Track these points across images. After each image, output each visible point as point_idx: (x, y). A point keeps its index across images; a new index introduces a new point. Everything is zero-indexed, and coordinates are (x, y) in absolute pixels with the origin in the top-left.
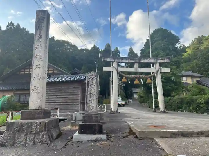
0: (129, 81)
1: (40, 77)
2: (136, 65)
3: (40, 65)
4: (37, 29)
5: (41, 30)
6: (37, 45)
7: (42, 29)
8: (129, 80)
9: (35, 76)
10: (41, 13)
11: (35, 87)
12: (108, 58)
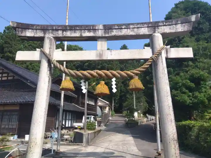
12: (30, 30)
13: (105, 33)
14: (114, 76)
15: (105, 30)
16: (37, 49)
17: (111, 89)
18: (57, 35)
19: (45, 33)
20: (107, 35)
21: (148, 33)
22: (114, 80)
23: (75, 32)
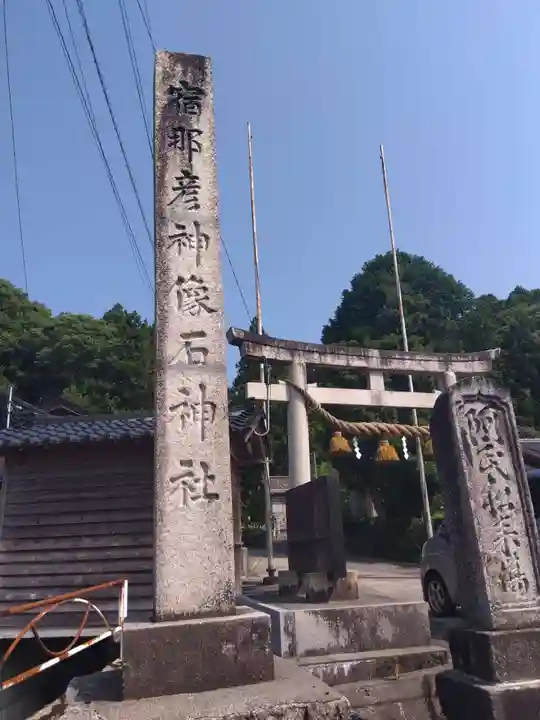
0: (357, 450)
1: (214, 406)
2: (377, 382)
3: (202, 334)
4: (169, 140)
5: (191, 150)
6: (179, 227)
7: (194, 146)
8: (356, 444)
9: (182, 397)
10: (179, 68)
11: (189, 463)
12: (268, 348)
13: (382, 363)
14: (403, 433)
15: (382, 358)
16: (280, 382)
17: (401, 454)
18: (313, 361)
19: (293, 355)
20: (385, 368)
21: (439, 370)
22: (404, 439)
23: (339, 358)
